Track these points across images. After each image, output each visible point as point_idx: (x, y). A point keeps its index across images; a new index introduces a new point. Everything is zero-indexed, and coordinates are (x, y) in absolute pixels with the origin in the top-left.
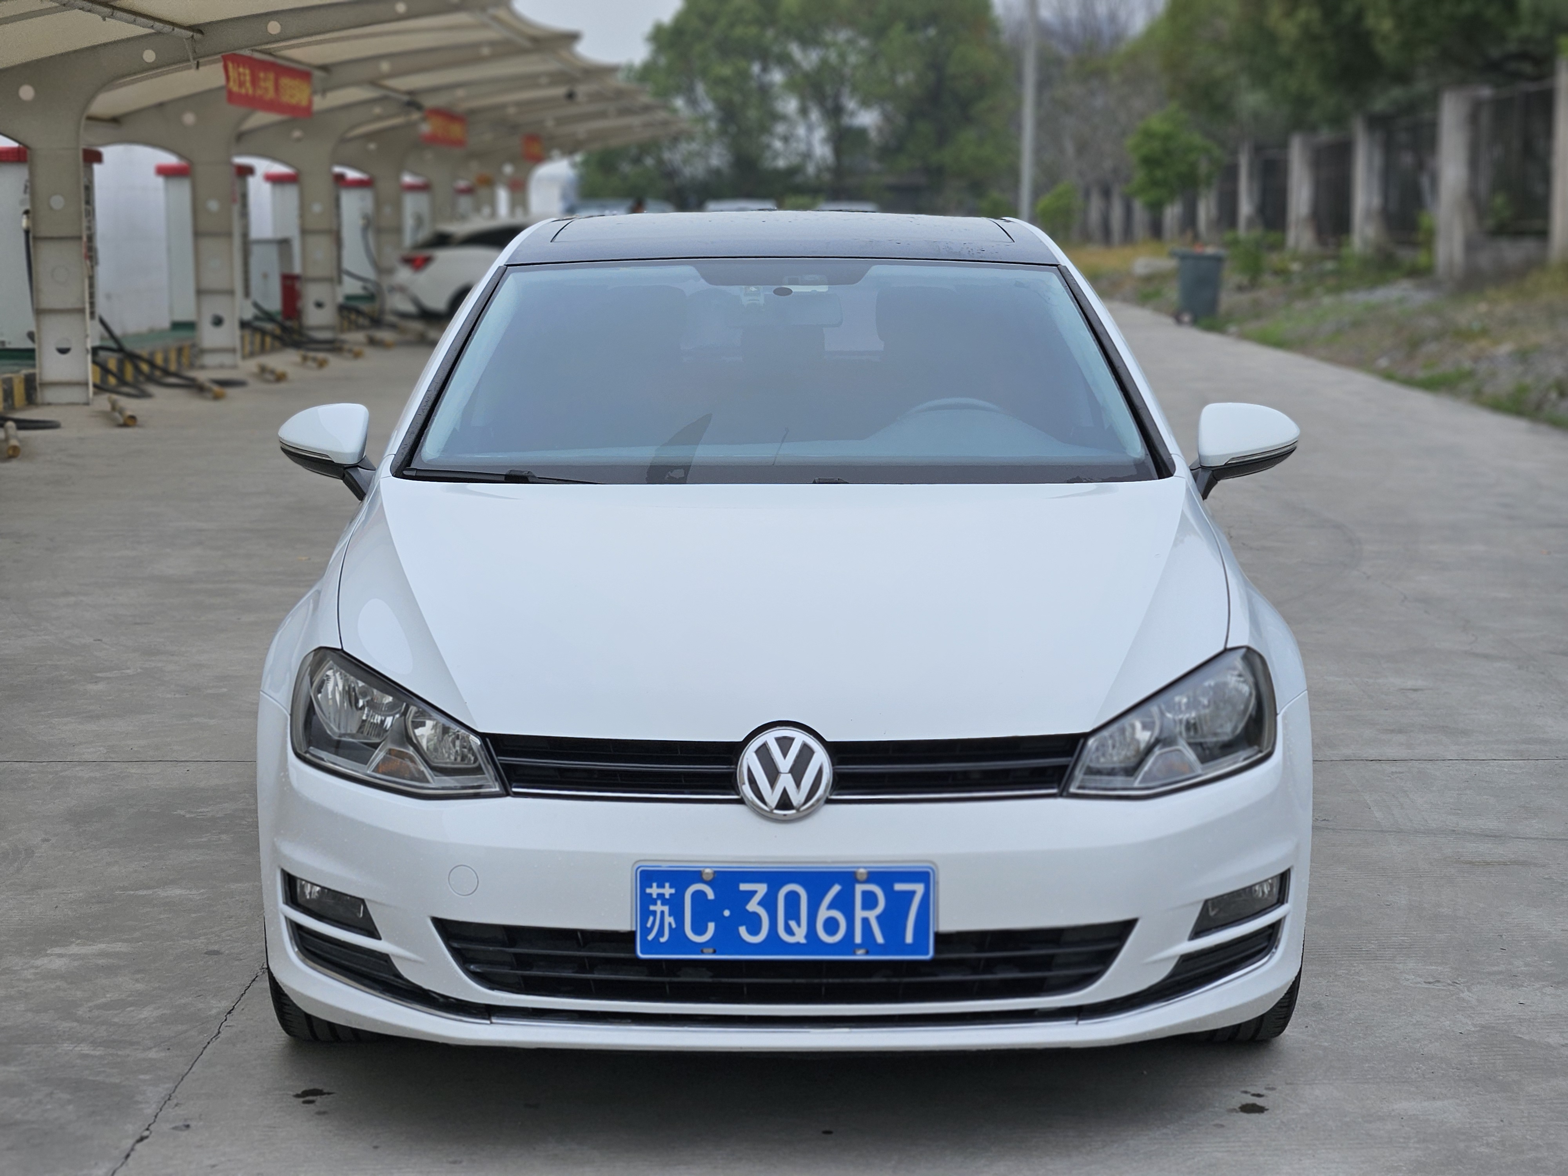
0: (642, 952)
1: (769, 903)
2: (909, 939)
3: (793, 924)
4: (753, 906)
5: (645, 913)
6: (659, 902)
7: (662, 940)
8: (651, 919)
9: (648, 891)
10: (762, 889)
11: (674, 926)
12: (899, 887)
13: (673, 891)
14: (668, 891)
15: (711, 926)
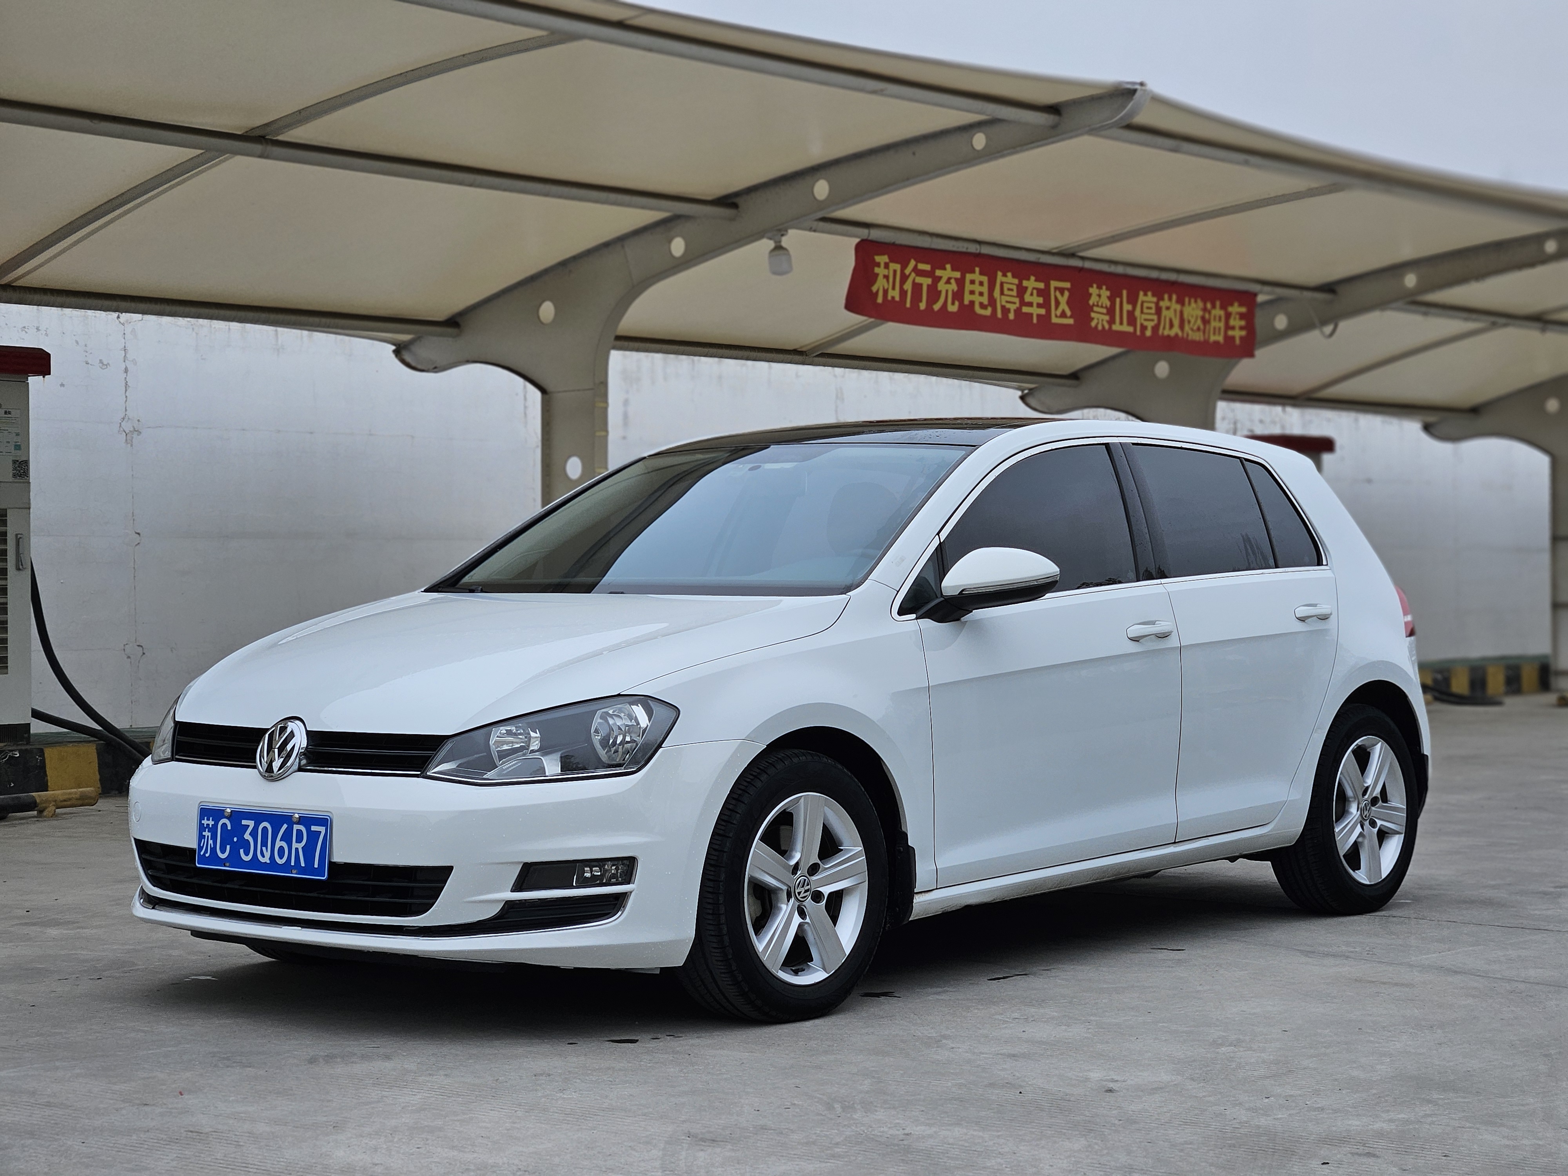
0: (198, 864)
1: (254, 834)
3: (264, 849)
4: (247, 836)
5: (201, 837)
6: (207, 830)
7: (207, 855)
9: (203, 822)
10: (251, 824)
11: (212, 846)
12: (314, 828)
13: (213, 823)
14: (211, 823)
15: (228, 847)
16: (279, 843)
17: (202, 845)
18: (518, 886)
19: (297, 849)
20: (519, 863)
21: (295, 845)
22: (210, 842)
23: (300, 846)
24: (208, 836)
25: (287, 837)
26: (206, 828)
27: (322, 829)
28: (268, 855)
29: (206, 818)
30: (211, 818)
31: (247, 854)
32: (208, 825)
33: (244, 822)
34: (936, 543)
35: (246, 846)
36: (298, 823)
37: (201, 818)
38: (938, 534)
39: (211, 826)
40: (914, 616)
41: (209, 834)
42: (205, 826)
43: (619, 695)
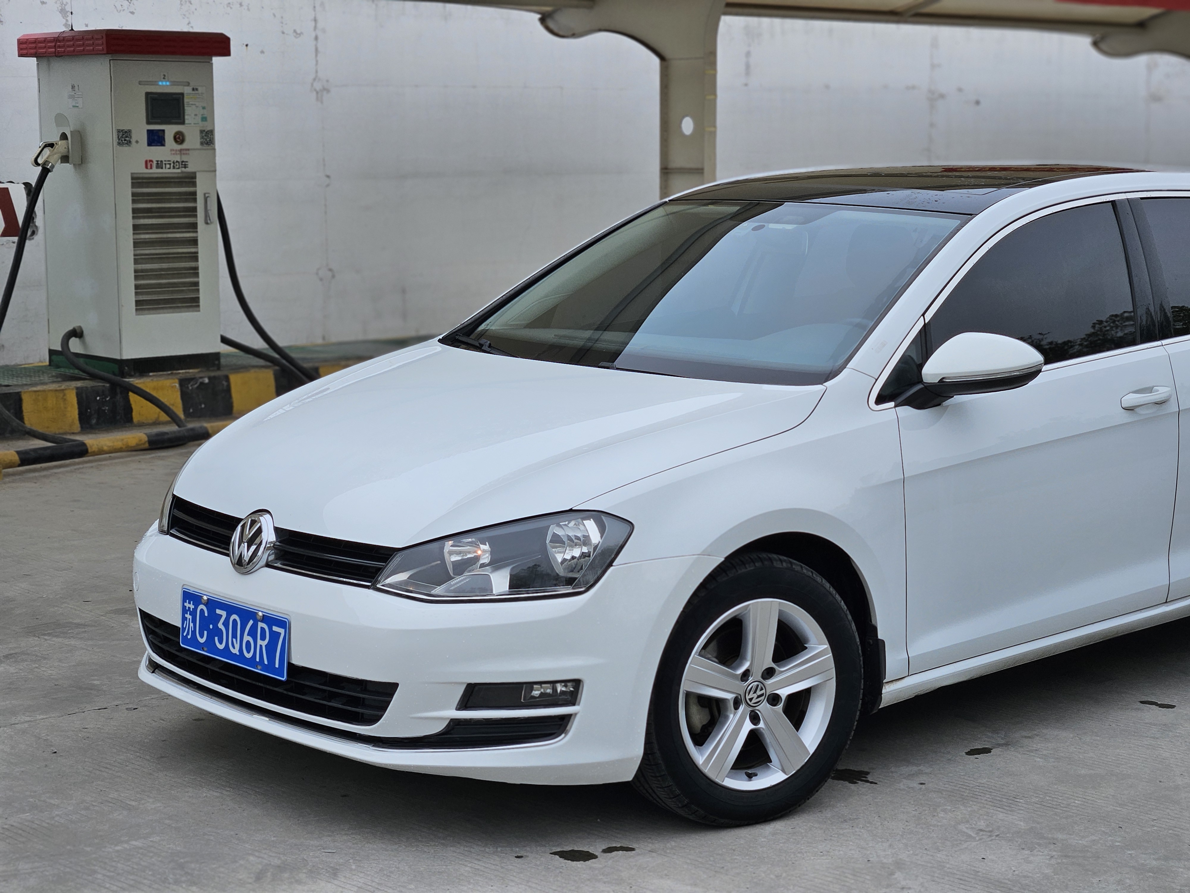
0: (183, 644)
1: (226, 624)
2: (277, 666)
3: (234, 640)
4: (220, 625)
5: (184, 619)
6: (188, 613)
7: (189, 637)
8: (185, 622)
10: (224, 614)
11: (193, 630)
12: (275, 629)
14: (192, 607)
15: (205, 632)
16: (247, 638)
17: (185, 626)
18: (463, 705)
19: (261, 646)
20: (465, 683)
21: (259, 642)
22: (192, 625)
23: (264, 643)
24: (189, 619)
25: (253, 633)
26: (188, 610)
27: (281, 631)
28: (237, 646)
29: (187, 601)
30: (192, 602)
31: (221, 643)
32: (189, 608)
33: (218, 611)
34: (920, 324)
35: (219, 633)
36: (262, 621)
37: (184, 601)
38: (923, 315)
39: (191, 610)
40: (892, 404)
41: (190, 617)
42: (187, 609)
43: (571, 510)
